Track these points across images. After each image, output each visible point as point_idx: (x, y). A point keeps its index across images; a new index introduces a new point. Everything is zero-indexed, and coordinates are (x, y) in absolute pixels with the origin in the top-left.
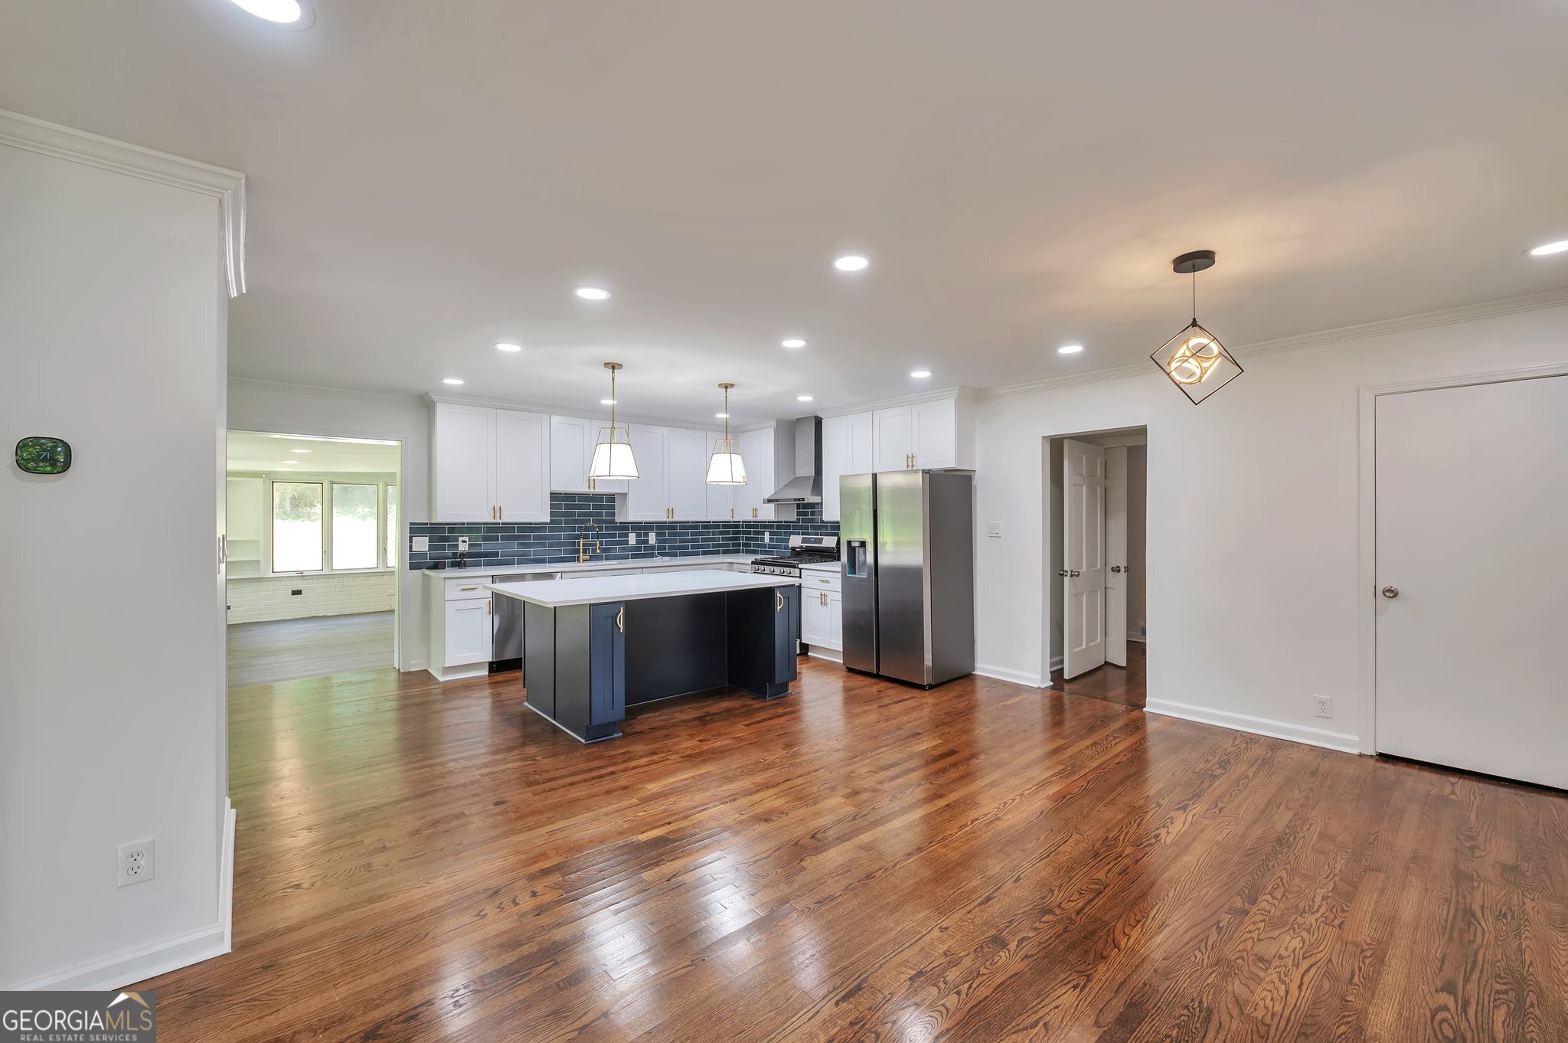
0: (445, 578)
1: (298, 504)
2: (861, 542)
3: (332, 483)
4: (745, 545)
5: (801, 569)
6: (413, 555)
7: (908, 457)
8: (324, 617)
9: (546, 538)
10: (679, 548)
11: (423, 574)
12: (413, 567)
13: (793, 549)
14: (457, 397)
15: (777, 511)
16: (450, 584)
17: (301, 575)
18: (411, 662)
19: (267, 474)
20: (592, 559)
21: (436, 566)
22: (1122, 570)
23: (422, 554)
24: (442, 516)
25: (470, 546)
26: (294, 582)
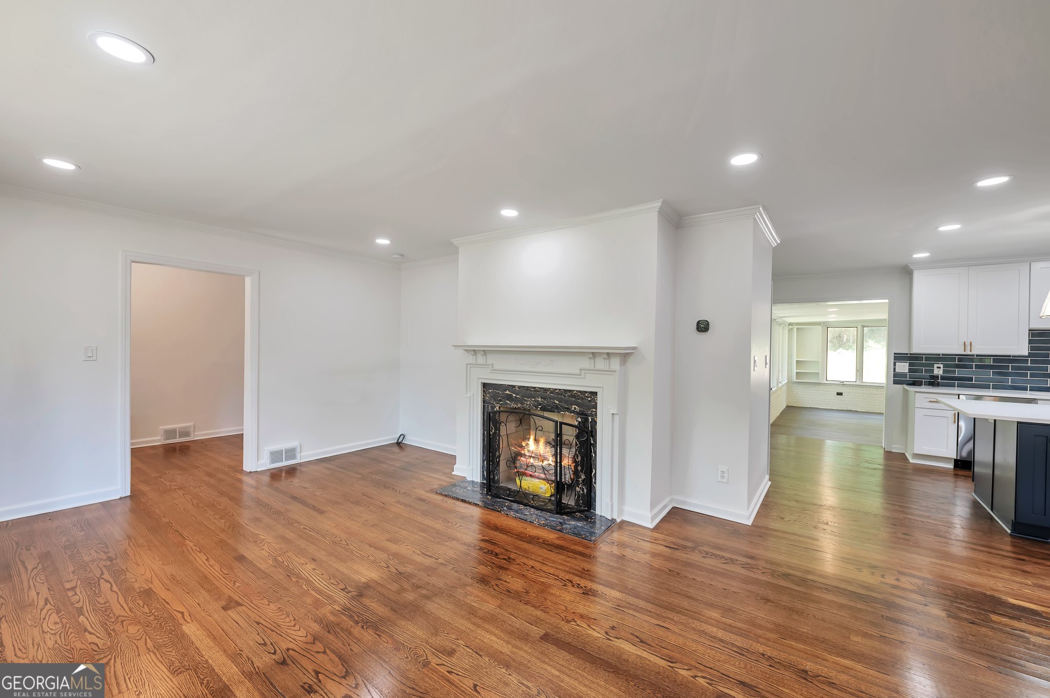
0: (916, 392)
1: (840, 343)
3: (863, 327)
6: (896, 375)
8: (856, 411)
9: (1026, 368)
11: (904, 389)
12: (895, 382)
14: (925, 265)
16: (921, 396)
17: (843, 384)
18: (895, 446)
19: (824, 323)
21: (914, 384)
23: (904, 375)
24: (916, 350)
25: (944, 371)
26: (838, 387)
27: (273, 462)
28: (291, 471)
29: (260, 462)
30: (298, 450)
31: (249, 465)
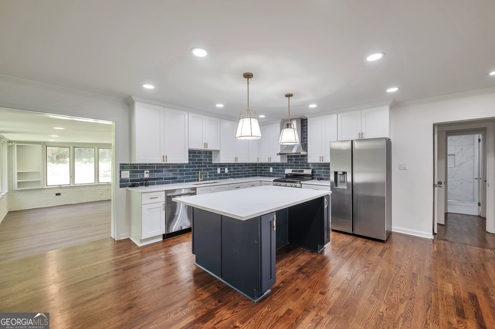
0: (142, 193)
1: (59, 158)
2: (343, 172)
3: (74, 147)
4: (259, 173)
5: (301, 184)
6: (122, 181)
7: (359, 134)
8: (71, 205)
9: (184, 171)
10: (236, 174)
11: (127, 190)
12: (121, 186)
13: (287, 175)
14: (145, 100)
15: (281, 159)
17: (60, 187)
18: (121, 235)
19: (44, 143)
20: (204, 180)
21: (133, 186)
22: (443, 183)
23: (126, 181)
25: (150, 175)
26: (57, 190)
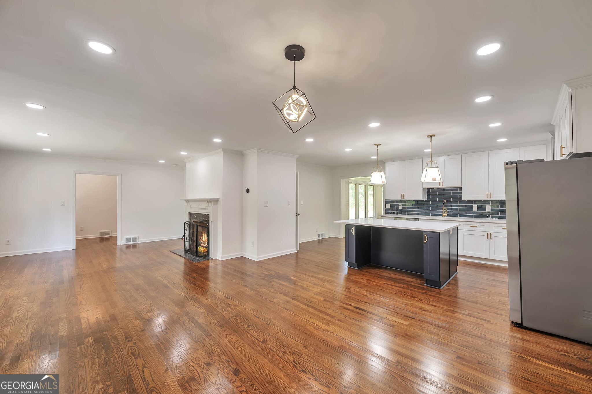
6: (386, 210)
12: (386, 213)
23: (388, 210)
25: (402, 208)
27: (127, 242)
28: (134, 246)
29: (122, 242)
30: (137, 238)
31: (119, 242)
